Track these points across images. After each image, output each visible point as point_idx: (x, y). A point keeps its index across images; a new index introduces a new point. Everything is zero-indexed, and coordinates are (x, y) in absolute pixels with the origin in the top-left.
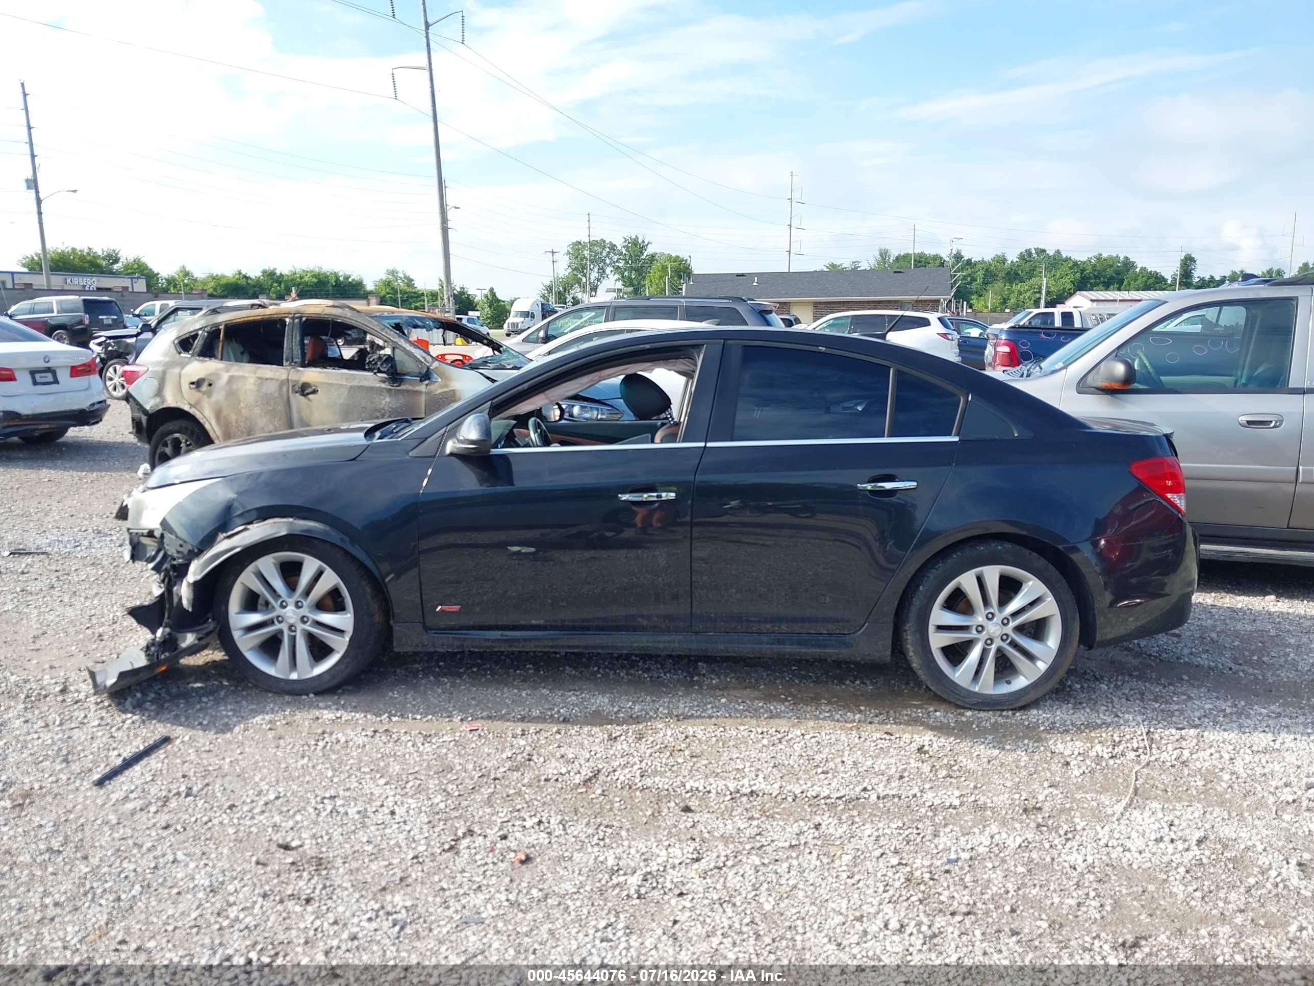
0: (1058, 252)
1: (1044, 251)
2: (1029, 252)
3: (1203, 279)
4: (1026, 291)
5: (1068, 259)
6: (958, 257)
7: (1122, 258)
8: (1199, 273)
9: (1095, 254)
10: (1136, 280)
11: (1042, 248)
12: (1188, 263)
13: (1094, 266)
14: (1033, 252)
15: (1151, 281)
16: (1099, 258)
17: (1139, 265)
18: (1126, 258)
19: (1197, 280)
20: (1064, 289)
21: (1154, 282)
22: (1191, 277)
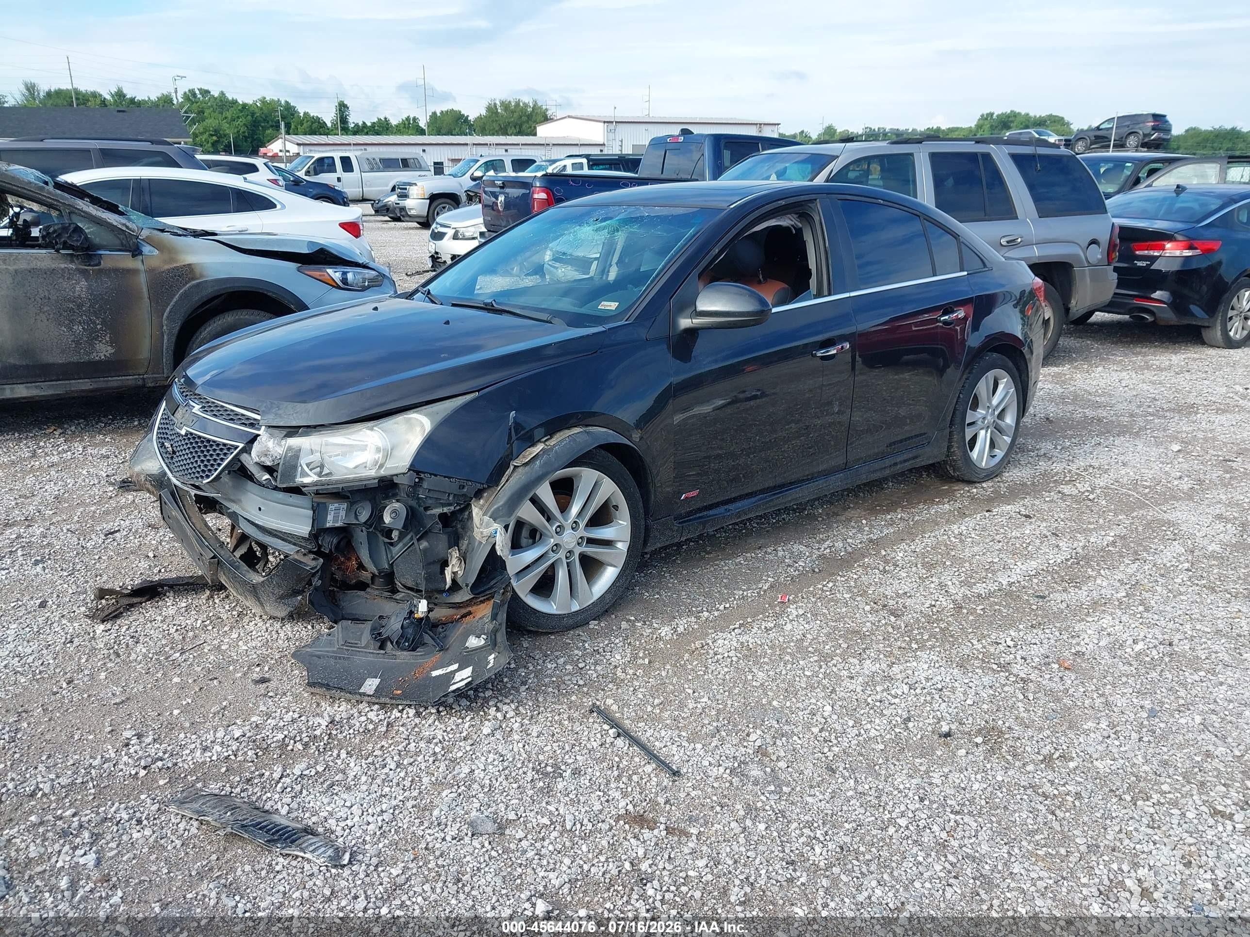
0: (222, 93)
1: (208, 92)
2: (192, 92)
3: (357, 125)
4: (202, 134)
5: (234, 102)
6: (120, 95)
7: (283, 102)
8: (354, 119)
9: (259, 97)
10: (302, 124)
11: (206, 88)
12: (342, 108)
13: (261, 109)
14: (197, 92)
15: (315, 125)
16: (263, 101)
17: (301, 111)
18: (287, 102)
19: (353, 125)
20: (238, 132)
21: (316, 127)
22: (347, 122)
